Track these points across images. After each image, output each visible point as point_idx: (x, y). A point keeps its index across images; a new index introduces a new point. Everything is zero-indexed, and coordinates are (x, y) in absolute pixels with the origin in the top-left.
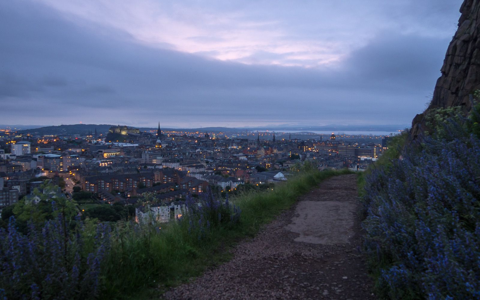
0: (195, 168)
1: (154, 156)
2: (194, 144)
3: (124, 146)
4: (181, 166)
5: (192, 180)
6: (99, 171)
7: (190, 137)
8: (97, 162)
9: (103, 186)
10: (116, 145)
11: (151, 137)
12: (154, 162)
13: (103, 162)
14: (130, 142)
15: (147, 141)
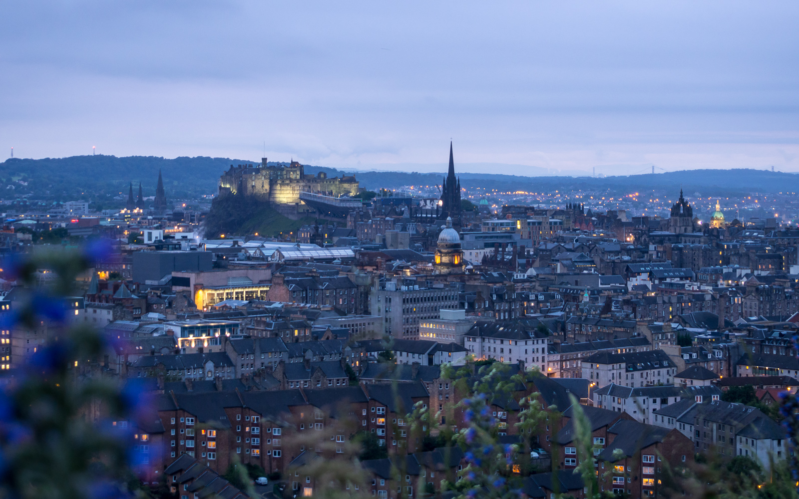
0: (623, 365)
1: (427, 304)
2: (618, 248)
3: (288, 255)
4: (557, 357)
5: (606, 426)
6: (171, 373)
7: (599, 215)
8: (166, 328)
9: (190, 444)
10: (252, 252)
11: (413, 217)
12: (429, 332)
13: (191, 330)
14: (316, 239)
15: (395, 236)
